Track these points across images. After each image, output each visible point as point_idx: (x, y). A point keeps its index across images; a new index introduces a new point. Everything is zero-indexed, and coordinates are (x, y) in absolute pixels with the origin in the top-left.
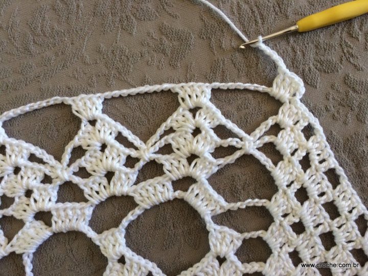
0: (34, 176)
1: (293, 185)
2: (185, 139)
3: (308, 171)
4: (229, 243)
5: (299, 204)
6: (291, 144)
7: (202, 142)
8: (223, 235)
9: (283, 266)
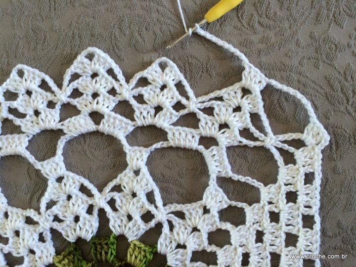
0: (105, 85)
2: (227, 110)
7: (237, 118)
8: (217, 193)
9: (247, 237)
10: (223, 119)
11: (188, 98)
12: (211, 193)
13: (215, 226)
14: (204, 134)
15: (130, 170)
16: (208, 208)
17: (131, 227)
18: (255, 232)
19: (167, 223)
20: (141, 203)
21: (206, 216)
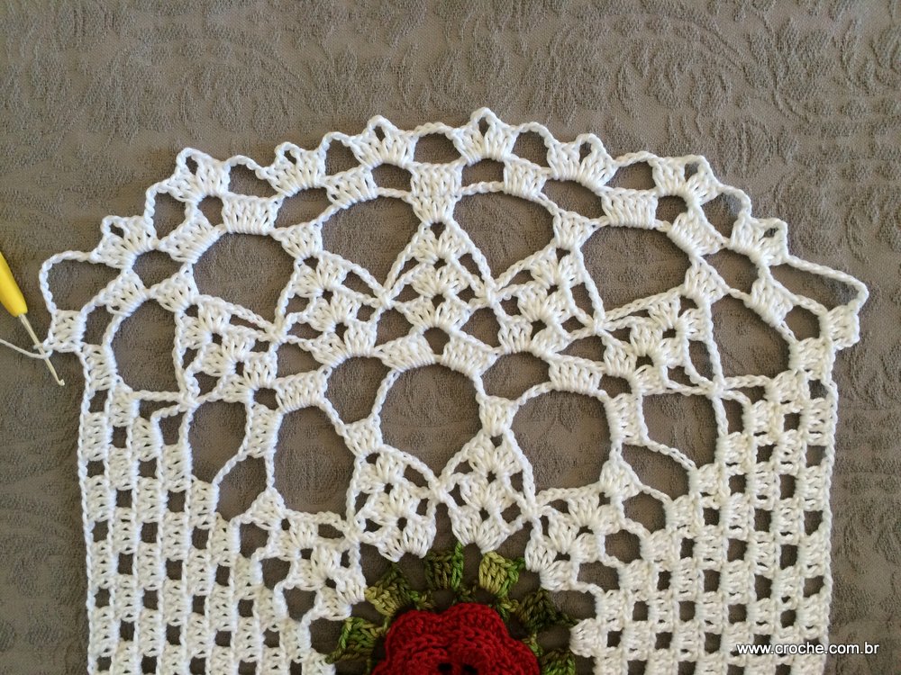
1: (734, 467)
2: (652, 333)
3: (762, 464)
4: (625, 484)
5: (729, 491)
6: (762, 423)
7: (668, 350)
8: (622, 472)
9: (667, 548)
10: (644, 348)
11: (590, 311)
12: (613, 471)
13: (617, 525)
14: (610, 373)
15: (485, 435)
16: (606, 496)
17: (487, 529)
18: (681, 541)
19: (539, 522)
20: (503, 490)
21: (604, 507)
